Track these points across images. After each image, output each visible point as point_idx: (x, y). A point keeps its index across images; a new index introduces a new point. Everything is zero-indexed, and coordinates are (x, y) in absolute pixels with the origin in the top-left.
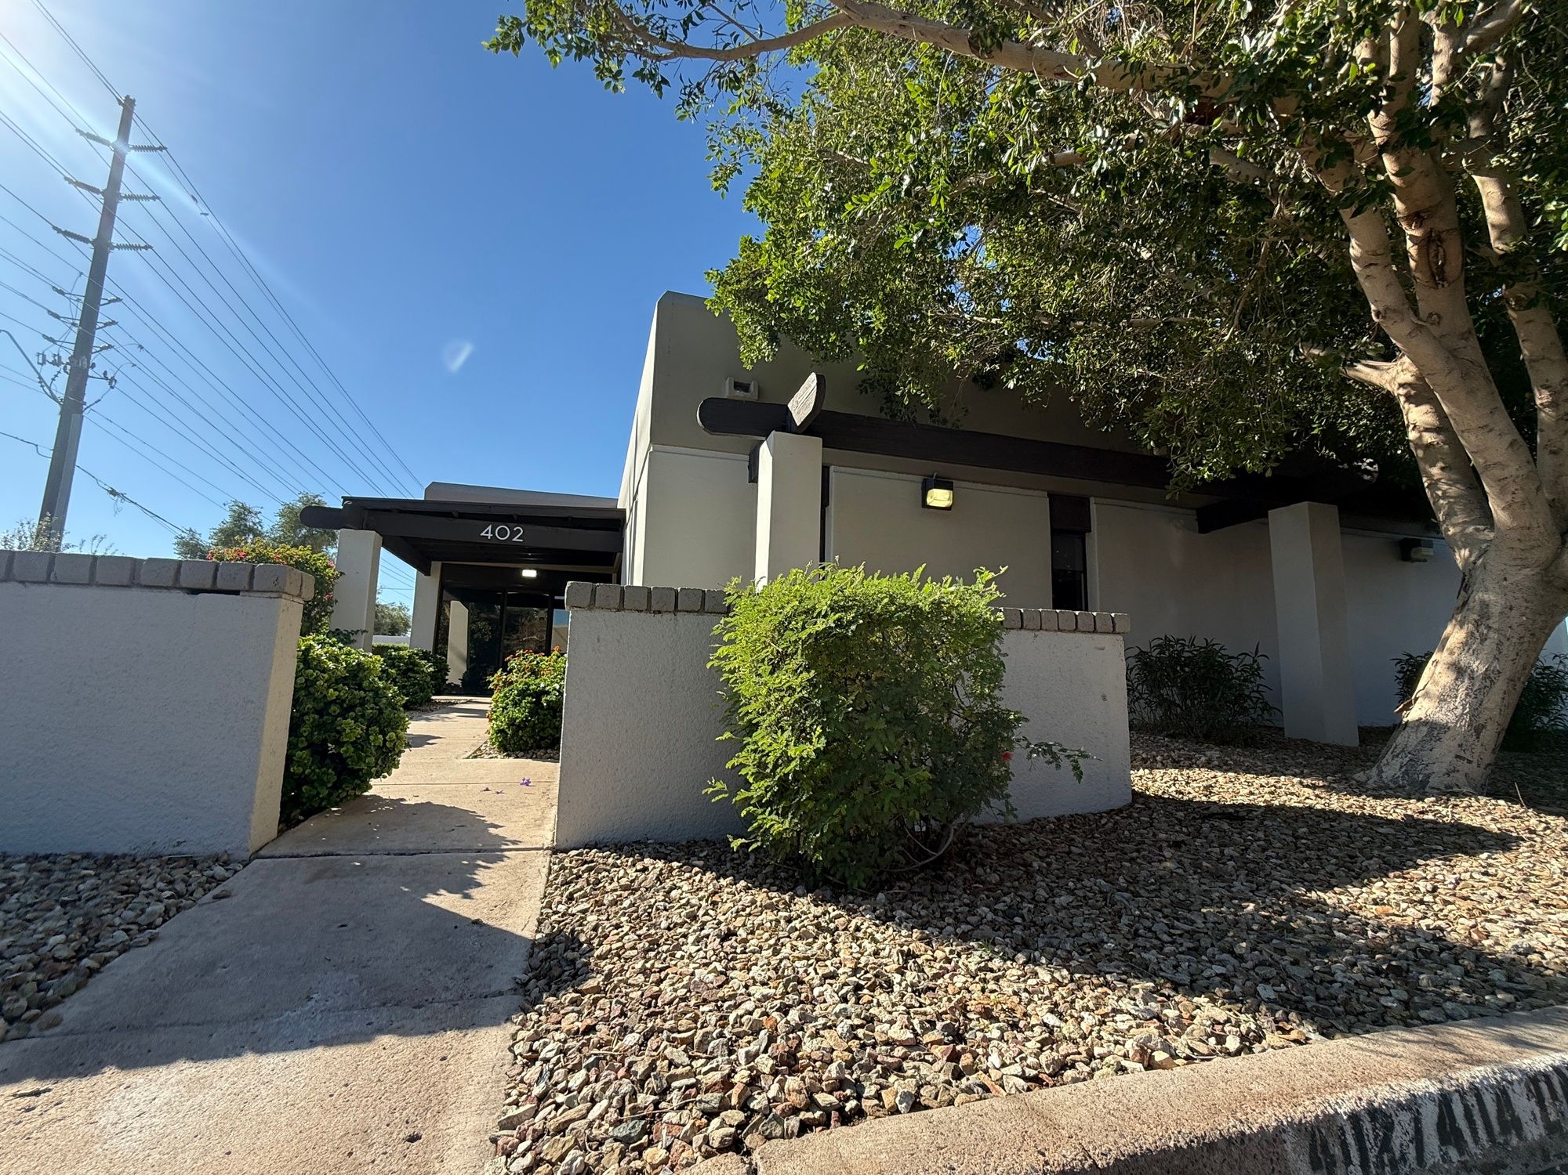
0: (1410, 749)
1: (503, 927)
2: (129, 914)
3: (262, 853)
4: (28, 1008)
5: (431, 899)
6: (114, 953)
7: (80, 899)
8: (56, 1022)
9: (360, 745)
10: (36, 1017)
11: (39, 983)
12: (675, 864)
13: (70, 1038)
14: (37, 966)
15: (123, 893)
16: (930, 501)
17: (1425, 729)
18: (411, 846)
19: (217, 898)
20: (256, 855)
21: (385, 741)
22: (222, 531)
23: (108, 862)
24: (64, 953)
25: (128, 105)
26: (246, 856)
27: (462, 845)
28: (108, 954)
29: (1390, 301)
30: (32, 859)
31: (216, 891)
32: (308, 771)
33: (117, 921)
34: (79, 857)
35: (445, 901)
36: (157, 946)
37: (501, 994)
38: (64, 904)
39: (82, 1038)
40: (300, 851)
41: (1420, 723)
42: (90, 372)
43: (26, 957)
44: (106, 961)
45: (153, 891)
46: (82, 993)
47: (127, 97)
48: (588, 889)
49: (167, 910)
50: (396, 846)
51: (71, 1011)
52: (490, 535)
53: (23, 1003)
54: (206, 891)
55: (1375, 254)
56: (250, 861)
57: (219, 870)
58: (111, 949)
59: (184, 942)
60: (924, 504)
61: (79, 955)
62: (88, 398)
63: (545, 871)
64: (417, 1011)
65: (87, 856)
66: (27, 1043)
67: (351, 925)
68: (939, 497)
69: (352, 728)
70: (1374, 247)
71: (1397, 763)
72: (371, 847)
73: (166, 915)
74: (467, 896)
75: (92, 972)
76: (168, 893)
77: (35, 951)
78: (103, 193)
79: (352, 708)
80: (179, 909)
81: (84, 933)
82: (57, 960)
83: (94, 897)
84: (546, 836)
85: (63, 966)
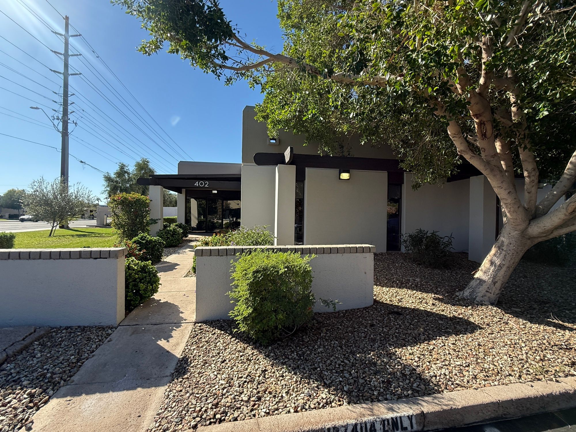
1: (174, 353)
2: (88, 348)
3: (120, 324)
4: (68, 377)
5: (159, 342)
6: (85, 360)
7: (77, 343)
8: (73, 381)
10: (69, 379)
11: (69, 370)
12: (223, 332)
13: (76, 385)
14: (69, 365)
15: (87, 341)
16: (341, 177)
17: (478, 281)
18: (158, 322)
19: (109, 341)
20: (119, 325)
23: (83, 329)
24: (74, 361)
25: (67, 18)
26: (117, 326)
27: (171, 321)
28: (83, 361)
29: (462, 148)
30: (67, 328)
31: (108, 339)
32: (132, 298)
33: (86, 350)
34: (77, 328)
35: (162, 343)
36: (95, 358)
37: (167, 376)
38: (74, 345)
39: (78, 386)
40: (128, 324)
41: (478, 279)
42: (69, 121)
43: (66, 363)
44: (84, 362)
45: (94, 340)
46: (79, 372)
47: (66, 16)
49: (97, 346)
50: (154, 321)
51: (76, 378)
52: (197, 185)
53: (66, 377)
54: (106, 338)
55: (455, 134)
56: (118, 327)
57: (110, 331)
58: (84, 359)
59: (100, 356)
60: (340, 179)
61: (78, 361)
62: (69, 131)
63: (190, 331)
65: (79, 327)
66: (68, 386)
67: (138, 351)
68: (345, 176)
72: (148, 322)
73: (96, 348)
74: (168, 341)
75: (80, 366)
76: (97, 340)
77: (68, 360)
78: (63, 55)
79: (143, 279)
80: (100, 345)
81: (78, 355)
82: (73, 363)
83: (81, 343)
84: (193, 318)
85: (74, 365)
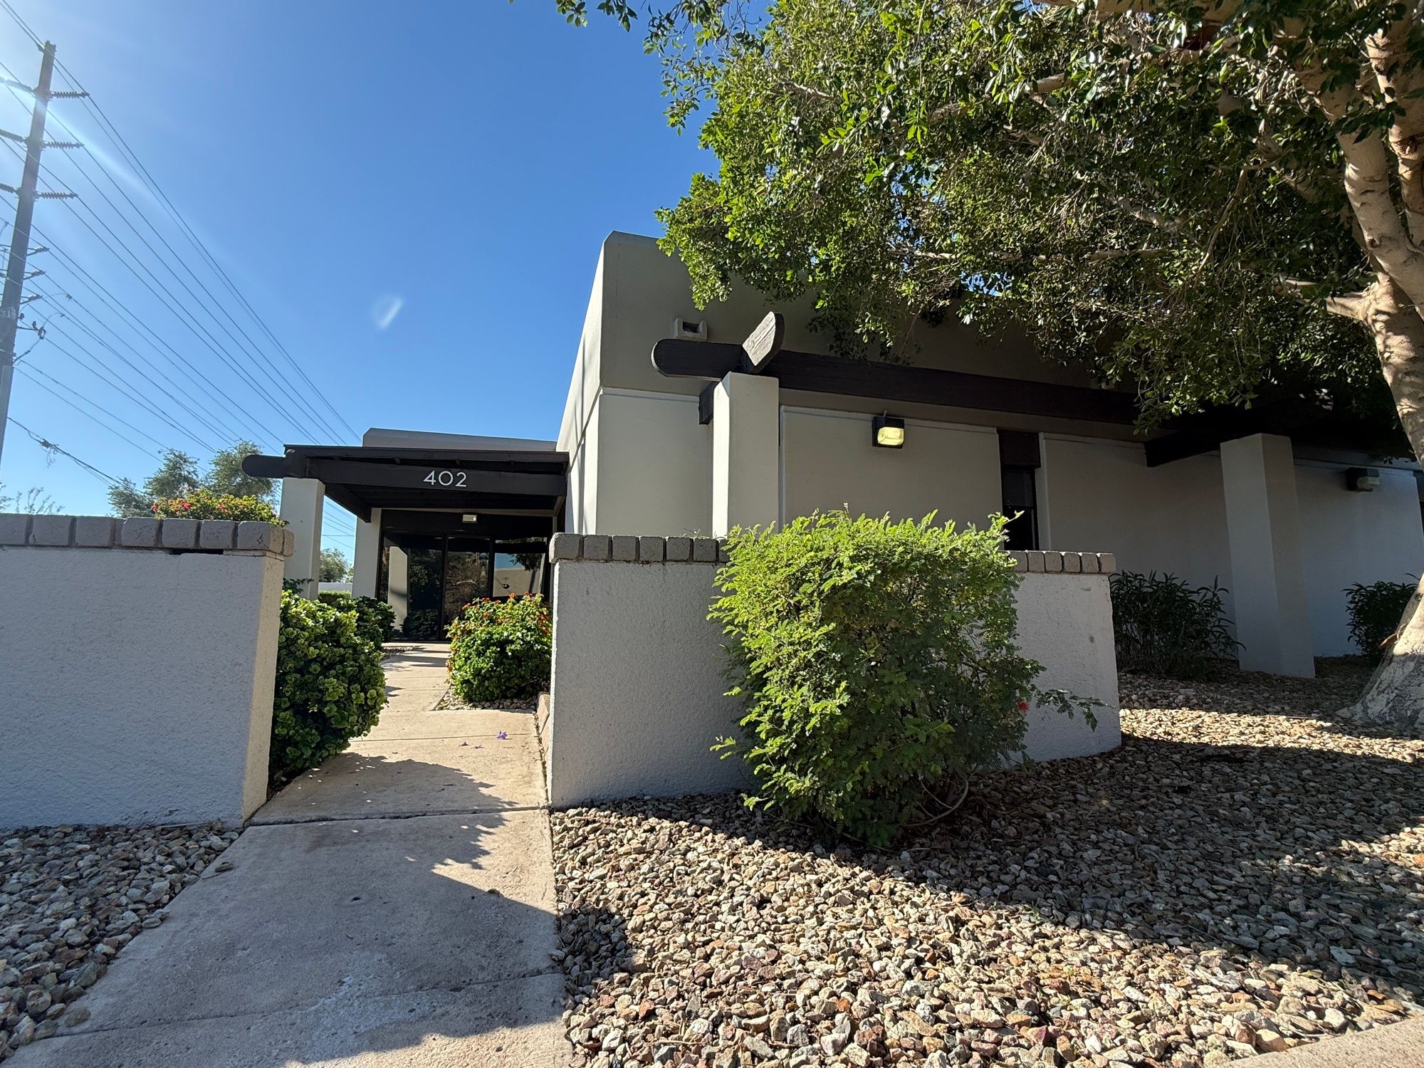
0: (1396, 685)
2: (135, 893)
3: (255, 819)
4: (53, 1002)
6: (127, 936)
7: (81, 877)
8: (83, 1017)
9: (343, 703)
10: (62, 1010)
11: (58, 973)
12: (683, 823)
13: (102, 1035)
14: (52, 955)
15: (124, 869)
16: (881, 440)
17: (1412, 664)
18: (405, 809)
19: (220, 870)
20: (249, 822)
21: (366, 698)
22: (156, 480)
23: (100, 835)
24: (77, 938)
25: (49, 52)
26: (239, 823)
27: (456, 806)
28: (121, 937)
29: (1386, 229)
30: (24, 833)
31: (217, 863)
32: (292, 732)
33: (124, 900)
34: (70, 830)
36: (171, 926)
37: (539, 973)
38: (66, 883)
39: (114, 1035)
40: (290, 817)
41: (1407, 657)
42: (19, 323)
43: (40, 945)
44: (120, 946)
45: (154, 865)
46: (102, 982)
47: (48, 43)
48: (600, 852)
49: (172, 887)
50: (390, 808)
51: (96, 1002)
52: (433, 481)
53: (47, 997)
54: (207, 863)
55: (1372, 180)
56: (244, 828)
57: (215, 840)
58: (123, 931)
59: (196, 921)
60: (875, 443)
61: (93, 939)
62: (18, 350)
63: (547, 832)
64: (457, 994)
65: (78, 828)
66: (58, 1042)
67: (364, 897)
68: (890, 436)
69: (334, 686)
70: (1372, 173)
71: (1383, 699)
72: (365, 810)
73: (172, 892)
75: (109, 958)
76: (169, 868)
77: (48, 937)
78: (26, 141)
79: (332, 666)
80: (184, 885)
81: (93, 915)
82: (71, 946)
83: (96, 875)
84: (539, 793)
85: (79, 953)
